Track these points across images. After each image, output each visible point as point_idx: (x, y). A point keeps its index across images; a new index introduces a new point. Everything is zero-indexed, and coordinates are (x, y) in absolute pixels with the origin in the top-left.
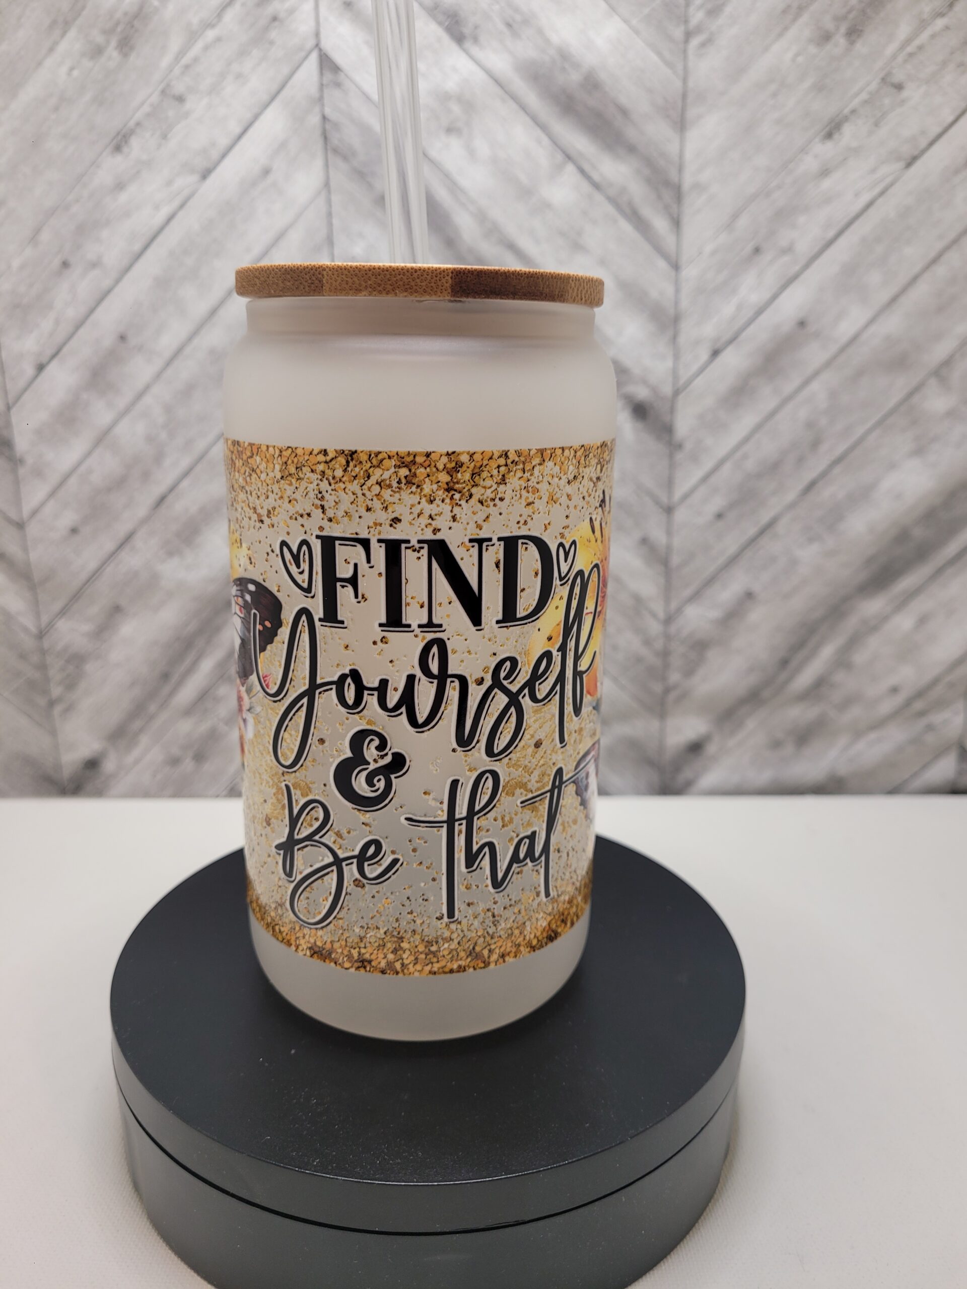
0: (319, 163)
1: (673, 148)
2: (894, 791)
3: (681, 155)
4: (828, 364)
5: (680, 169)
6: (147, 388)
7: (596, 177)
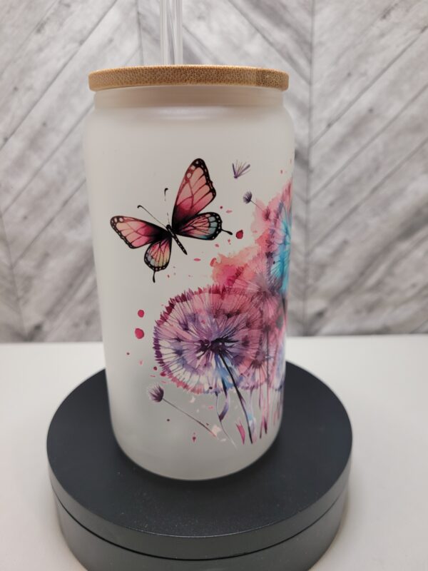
0: (136, 36)
1: (308, 24)
2: (413, 332)
3: (312, 28)
4: (384, 130)
5: (312, 34)
6: (57, 148)
7: (271, 40)
